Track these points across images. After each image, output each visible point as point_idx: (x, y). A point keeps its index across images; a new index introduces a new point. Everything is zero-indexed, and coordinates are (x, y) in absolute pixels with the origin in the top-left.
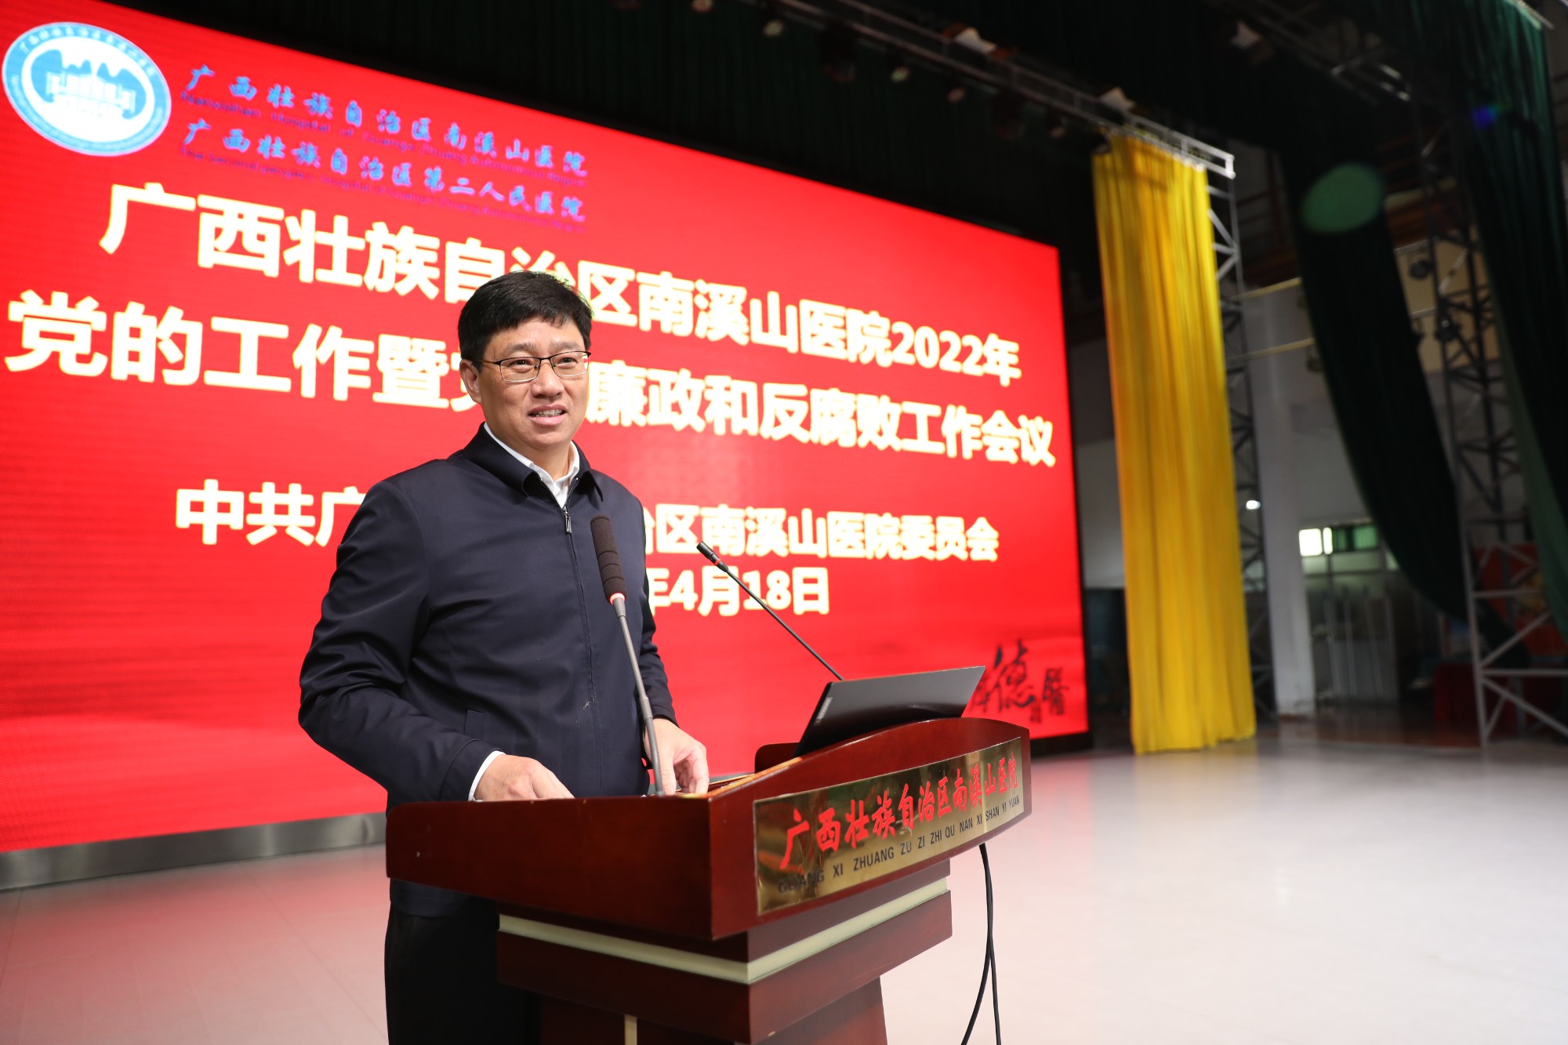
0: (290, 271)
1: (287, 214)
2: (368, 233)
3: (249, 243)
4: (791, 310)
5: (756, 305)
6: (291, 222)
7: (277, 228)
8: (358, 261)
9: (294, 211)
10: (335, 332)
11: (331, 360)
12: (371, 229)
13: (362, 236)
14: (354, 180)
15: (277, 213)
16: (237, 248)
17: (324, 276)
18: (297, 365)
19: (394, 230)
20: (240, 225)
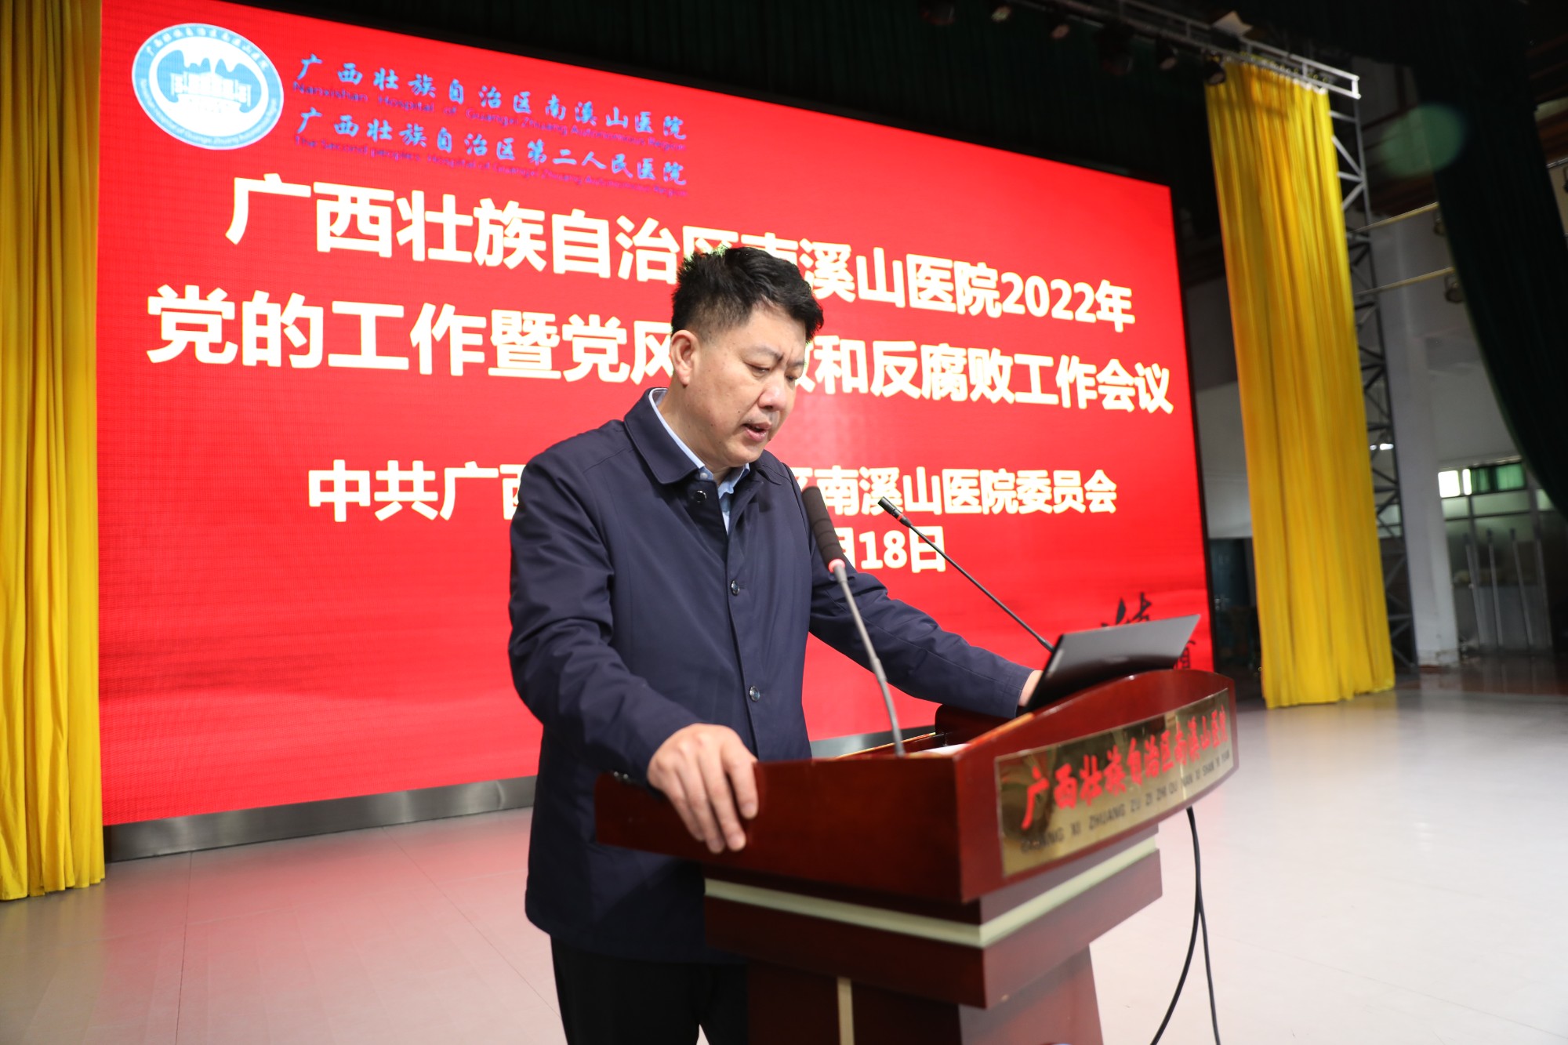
0: (403, 251)
1: (397, 196)
2: (477, 211)
3: (364, 227)
4: (897, 265)
5: (861, 261)
6: (402, 203)
7: (388, 210)
8: (467, 238)
9: (404, 192)
10: (448, 309)
11: (447, 335)
12: (480, 206)
13: (471, 213)
14: (459, 159)
15: (388, 195)
16: (353, 231)
17: (435, 254)
18: (414, 344)
19: (500, 205)
20: (354, 209)
